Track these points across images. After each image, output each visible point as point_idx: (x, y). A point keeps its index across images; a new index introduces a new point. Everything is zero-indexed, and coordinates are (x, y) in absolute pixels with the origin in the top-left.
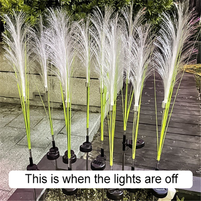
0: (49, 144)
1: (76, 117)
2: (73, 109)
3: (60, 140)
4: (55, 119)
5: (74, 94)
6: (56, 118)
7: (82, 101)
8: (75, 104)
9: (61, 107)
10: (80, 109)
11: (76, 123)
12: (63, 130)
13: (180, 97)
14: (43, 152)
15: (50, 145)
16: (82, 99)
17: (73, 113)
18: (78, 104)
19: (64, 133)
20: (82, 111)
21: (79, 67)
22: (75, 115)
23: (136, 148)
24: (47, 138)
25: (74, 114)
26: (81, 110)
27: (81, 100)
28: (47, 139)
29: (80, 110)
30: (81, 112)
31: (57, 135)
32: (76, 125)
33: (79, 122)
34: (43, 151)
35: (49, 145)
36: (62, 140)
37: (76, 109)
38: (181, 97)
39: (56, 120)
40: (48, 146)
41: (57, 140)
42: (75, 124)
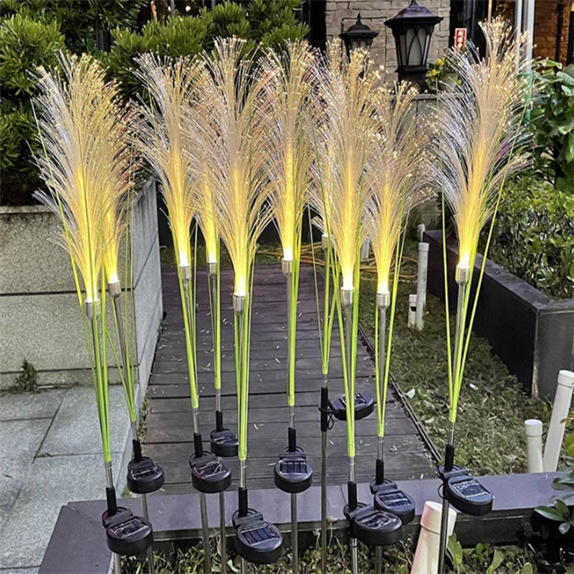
0: (16, 491)
1: (71, 405)
2: (56, 384)
3: (47, 474)
4: (11, 420)
5: (56, 341)
6: (11, 417)
7: (81, 356)
8: (60, 368)
9: (17, 385)
10: (76, 380)
11: (76, 420)
12: (45, 445)
13: (306, 320)
14: (9, 517)
15: (21, 496)
16: (81, 352)
17: (59, 396)
18: (68, 368)
19: (51, 454)
20: (82, 385)
21: (64, 263)
22: (65, 399)
23: (356, 419)
24: (7, 476)
25: (62, 398)
26: (80, 382)
27: (78, 355)
28: (8, 479)
29: (77, 384)
30: (82, 389)
31: (33, 463)
32: (80, 426)
33: (83, 416)
34: (6, 515)
35: (19, 494)
36: (53, 473)
37: (65, 384)
38: (308, 319)
39: (15, 423)
40: (17, 497)
41: (38, 476)
42: (75, 422)
